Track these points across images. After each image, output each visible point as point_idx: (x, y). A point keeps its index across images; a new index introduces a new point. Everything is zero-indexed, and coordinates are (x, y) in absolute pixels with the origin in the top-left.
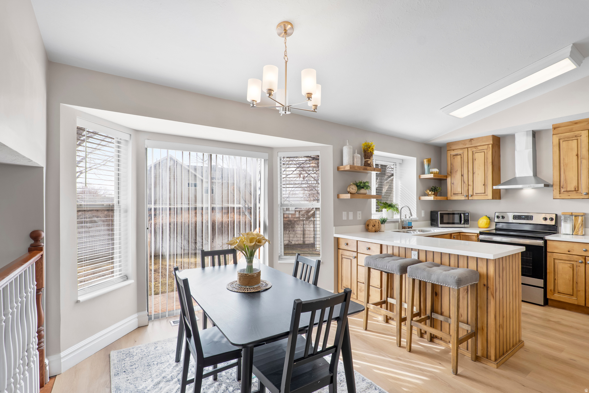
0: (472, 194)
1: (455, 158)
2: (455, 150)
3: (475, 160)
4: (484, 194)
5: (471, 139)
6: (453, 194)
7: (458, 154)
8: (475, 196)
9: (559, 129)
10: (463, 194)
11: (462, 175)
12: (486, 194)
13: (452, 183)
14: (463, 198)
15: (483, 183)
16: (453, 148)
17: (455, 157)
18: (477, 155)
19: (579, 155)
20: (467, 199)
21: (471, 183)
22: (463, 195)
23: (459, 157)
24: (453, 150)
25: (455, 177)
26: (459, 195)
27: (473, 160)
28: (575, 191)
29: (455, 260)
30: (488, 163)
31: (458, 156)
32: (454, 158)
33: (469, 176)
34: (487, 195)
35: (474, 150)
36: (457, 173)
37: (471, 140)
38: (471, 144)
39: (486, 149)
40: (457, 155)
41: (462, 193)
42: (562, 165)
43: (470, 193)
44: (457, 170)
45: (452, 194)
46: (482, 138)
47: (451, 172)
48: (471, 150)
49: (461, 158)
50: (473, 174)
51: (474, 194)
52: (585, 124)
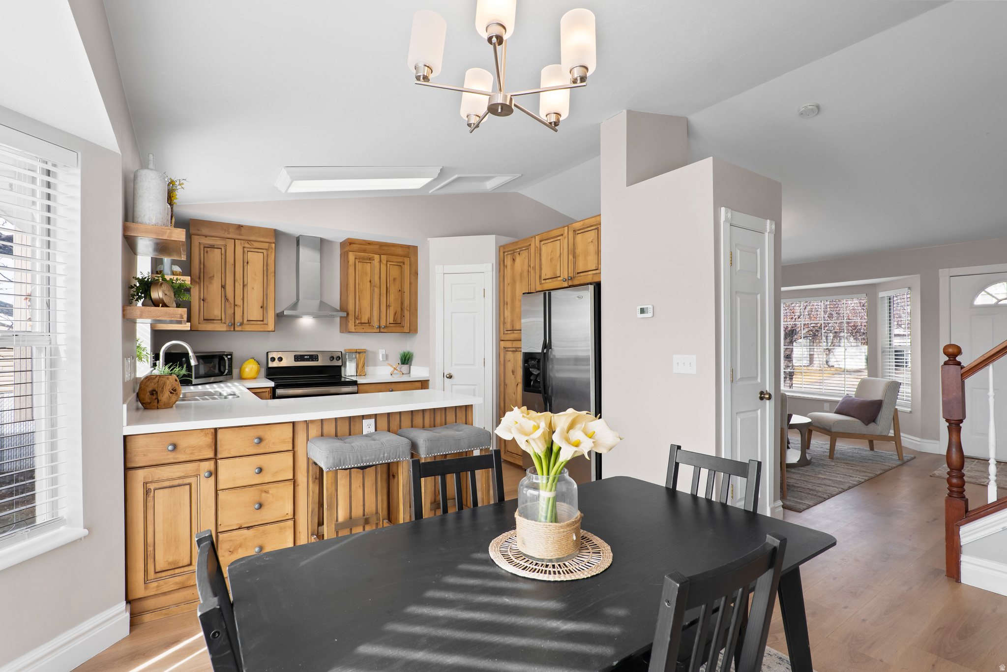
0: (241, 321)
1: (209, 252)
2: (209, 238)
3: (247, 263)
4: (262, 322)
5: (239, 225)
6: (204, 320)
7: (215, 246)
8: (245, 324)
9: (354, 245)
10: (223, 321)
11: (223, 287)
12: (265, 322)
13: (202, 297)
14: (223, 328)
15: (261, 304)
16: (205, 231)
17: (209, 249)
18: (251, 256)
19: (372, 282)
20: (232, 330)
21: (239, 301)
22: (225, 323)
23: (217, 251)
24: (206, 236)
25: (208, 287)
26: (215, 321)
27: (245, 263)
28: (369, 323)
29: (430, 418)
30: (269, 272)
31: (215, 249)
32: (207, 252)
33: (236, 290)
34: (266, 324)
35: (247, 245)
36: (213, 281)
37: (240, 227)
38: (240, 235)
39: (265, 249)
40: (212, 247)
41: (221, 320)
42: (357, 290)
43: (238, 319)
44: (214, 276)
45: (202, 318)
46: (259, 229)
47: (200, 278)
48: (241, 244)
49: (222, 254)
50: (244, 286)
51: (245, 321)
52: (377, 247)
